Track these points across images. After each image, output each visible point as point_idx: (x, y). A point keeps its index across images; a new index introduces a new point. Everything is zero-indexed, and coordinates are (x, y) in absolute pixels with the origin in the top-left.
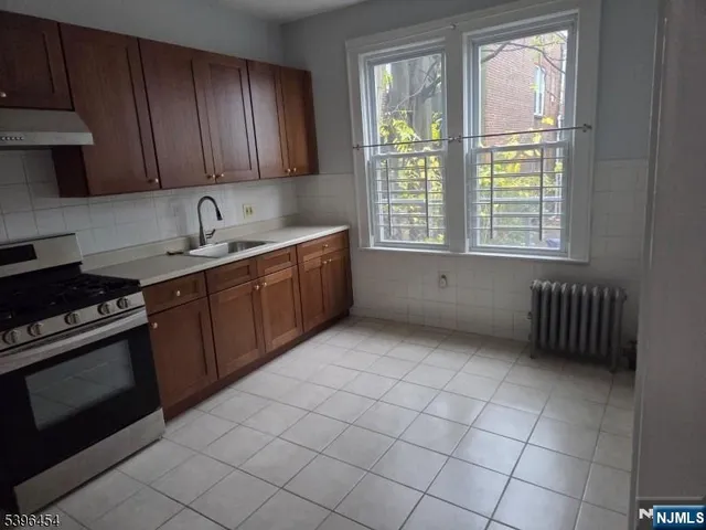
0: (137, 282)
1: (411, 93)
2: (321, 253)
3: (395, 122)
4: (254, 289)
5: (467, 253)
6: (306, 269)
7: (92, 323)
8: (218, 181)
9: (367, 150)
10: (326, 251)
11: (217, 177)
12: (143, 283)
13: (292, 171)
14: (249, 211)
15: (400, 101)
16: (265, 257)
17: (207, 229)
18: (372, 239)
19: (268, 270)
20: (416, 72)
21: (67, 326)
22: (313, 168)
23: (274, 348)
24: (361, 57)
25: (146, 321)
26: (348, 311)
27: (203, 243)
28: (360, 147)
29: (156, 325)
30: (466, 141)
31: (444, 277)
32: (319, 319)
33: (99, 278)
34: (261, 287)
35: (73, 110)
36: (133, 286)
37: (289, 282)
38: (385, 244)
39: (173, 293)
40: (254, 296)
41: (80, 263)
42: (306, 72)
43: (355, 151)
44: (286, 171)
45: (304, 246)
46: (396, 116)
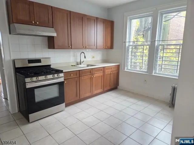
0: (62, 71)
1: (144, 29)
2: (111, 70)
3: (138, 37)
4: (91, 77)
5: (153, 74)
6: (106, 74)
7: (51, 79)
8: (86, 48)
9: (127, 43)
10: (112, 70)
11: (86, 47)
12: (64, 71)
13: (106, 47)
14: (93, 57)
15: (141, 31)
16: (96, 69)
17: (82, 61)
18: (126, 68)
19: (96, 73)
20: (147, 23)
21: (45, 79)
22: (112, 47)
23: (95, 93)
24: (128, 17)
25: (63, 80)
26: (117, 87)
27: (80, 64)
28: (125, 42)
29: (66, 82)
30: (156, 42)
31: (145, 81)
32: (109, 88)
33: (54, 69)
34: (93, 77)
35: (53, 28)
36: (61, 72)
37: (101, 77)
38: (129, 70)
39: (71, 75)
40: (91, 79)
41: (51, 65)
42: (113, 21)
43: (124, 43)
44: (104, 47)
45: (106, 67)
46: (139, 35)
